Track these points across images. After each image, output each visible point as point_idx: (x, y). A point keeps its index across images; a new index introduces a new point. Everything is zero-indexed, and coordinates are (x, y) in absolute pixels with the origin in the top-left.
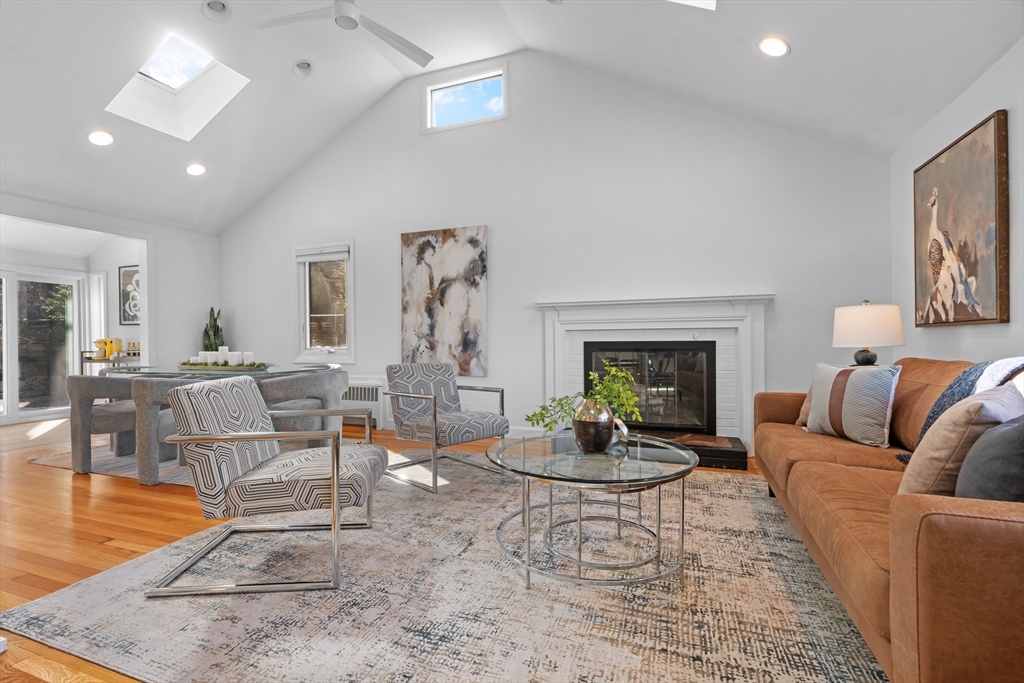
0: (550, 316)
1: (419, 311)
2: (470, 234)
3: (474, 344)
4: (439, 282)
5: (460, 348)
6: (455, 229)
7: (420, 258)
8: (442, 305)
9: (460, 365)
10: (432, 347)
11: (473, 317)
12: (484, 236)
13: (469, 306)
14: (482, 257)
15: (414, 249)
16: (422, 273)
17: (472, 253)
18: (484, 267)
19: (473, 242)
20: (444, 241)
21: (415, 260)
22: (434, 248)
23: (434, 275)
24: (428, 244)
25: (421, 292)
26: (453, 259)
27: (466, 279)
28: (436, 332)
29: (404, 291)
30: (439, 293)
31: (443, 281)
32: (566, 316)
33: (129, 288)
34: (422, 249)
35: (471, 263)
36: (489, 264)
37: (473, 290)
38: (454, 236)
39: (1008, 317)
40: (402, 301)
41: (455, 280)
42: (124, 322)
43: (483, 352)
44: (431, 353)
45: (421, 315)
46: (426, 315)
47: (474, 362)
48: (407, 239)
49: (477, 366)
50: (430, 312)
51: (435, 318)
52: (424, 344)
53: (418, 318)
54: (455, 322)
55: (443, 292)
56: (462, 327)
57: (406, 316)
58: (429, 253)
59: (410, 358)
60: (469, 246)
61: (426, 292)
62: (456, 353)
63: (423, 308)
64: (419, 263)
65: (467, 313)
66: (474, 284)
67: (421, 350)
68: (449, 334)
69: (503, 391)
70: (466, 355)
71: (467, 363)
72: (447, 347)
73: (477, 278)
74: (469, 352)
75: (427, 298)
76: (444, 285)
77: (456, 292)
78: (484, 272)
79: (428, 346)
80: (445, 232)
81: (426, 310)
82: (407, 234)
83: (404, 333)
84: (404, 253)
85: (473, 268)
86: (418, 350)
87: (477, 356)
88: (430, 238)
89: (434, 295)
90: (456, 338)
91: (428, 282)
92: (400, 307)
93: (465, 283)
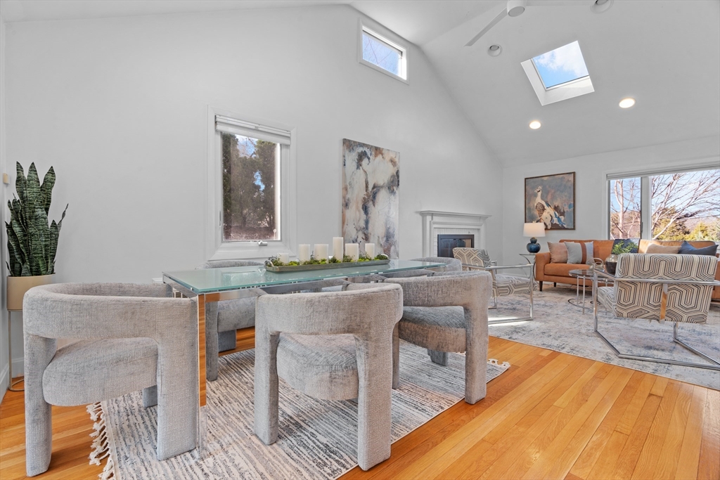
0: (429, 218)
1: (357, 208)
2: (392, 155)
3: (392, 236)
4: (372, 186)
5: (385, 239)
6: (383, 149)
7: (359, 165)
8: (374, 205)
9: (385, 251)
10: (367, 238)
11: (392, 217)
12: (399, 160)
13: (390, 208)
14: (397, 172)
15: (355, 155)
16: (361, 177)
17: (393, 170)
18: (399, 181)
19: (393, 162)
20: (376, 155)
21: (355, 164)
22: (369, 159)
23: (369, 180)
24: (365, 154)
25: (358, 193)
26: (379, 171)
27: (389, 188)
28: (370, 225)
29: (346, 189)
30: (372, 196)
31: (374, 187)
34: (362, 156)
35: (391, 177)
37: (392, 197)
38: (382, 154)
39: (574, 226)
40: (344, 197)
41: (382, 187)
43: (396, 241)
45: (359, 211)
46: (362, 212)
47: (392, 248)
48: (349, 144)
49: (395, 252)
50: (365, 209)
51: (369, 215)
52: (360, 236)
53: (355, 213)
54: (383, 219)
55: (374, 196)
56: (386, 224)
57: (347, 211)
58: (365, 162)
60: (391, 164)
61: (363, 194)
62: (382, 243)
63: (361, 206)
64: (358, 168)
65: (388, 213)
66: (393, 192)
68: (378, 227)
70: (388, 244)
71: (388, 250)
72: (377, 239)
73: (395, 189)
74: (389, 242)
75: (364, 198)
76: (375, 189)
77: (383, 195)
78: (398, 185)
79: (364, 237)
80: (377, 149)
81: (363, 208)
82: (349, 141)
83: (345, 226)
84: (346, 156)
85: (392, 182)
86: (356, 241)
87: (394, 245)
88: (366, 149)
89: (368, 196)
90: (382, 231)
91: (364, 185)
92: (342, 202)
93: (388, 191)
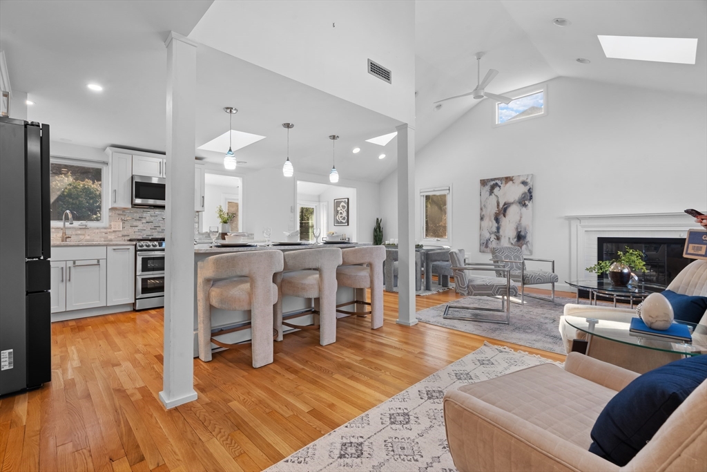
0: (574, 224)
1: (490, 220)
2: (522, 179)
3: (524, 237)
4: (503, 204)
5: (516, 240)
6: (513, 177)
7: (491, 191)
8: (505, 216)
10: (498, 238)
11: (525, 222)
12: (531, 180)
13: (521, 217)
14: (530, 191)
15: (488, 188)
16: (493, 200)
17: (524, 189)
18: (531, 196)
19: (524, 183)
20: (506, 183)
21: (488, 193)
22: (500, 187)
23: (500, 201)
24: (496, 185)
25: (492, 209)
26: (512, 192)
27: (520, 203)
28: (501, 231)
29: (481, 209)
30: (503, 210)
31: (505, 204)
32: (584, 223)
33: (339, 209)
34: (493, 188)
35: (523, 194)
36: (533, 194)
37: (524, 209)
38: (512, 180)
40: (480, 214)
41: (512, 203)
42: (335, 224)
43: (530, 242)
44: (498, 242)
45: (492, 221)
46: (494, 222)
47: (524, 246)
48: (484, 183)
49: (527, 249)
51: (500, 223)
52: (493, 237)
53: (490, 224)
54: (512, 226)
56: (517, 228)
57: (483, 222)
58: (496, 189)
59: (485, 244)
60: (522, 185)
61: (495, 210)
62: (513, 242)
63: (493, 218)
64: (490, 194)
65: (520, 221)
67: (491, 240)
68: (508, 231)
69: (554, 262)
71: (520, 247)
72: (508, 239)
73: (527, 202)
74: (521, 242)
75: (496, 213)
76: (506, 206)
77: (513, 211)
78: (531, 199)
79: (495, 238)
80: (507, 178)
81: (495, 219)
82: (484, 180)
83: (481, 231)
84: (482, 190)
85: (524, 197)
87: (526, 244)
88: (497, 181)
89: (499, 211)
90: (513, 234)
91: (496, 204)
92: (479, 218)
93: (519, 205)
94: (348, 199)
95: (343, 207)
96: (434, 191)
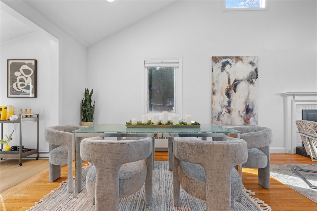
0: (290, 98)
1: (222, 94)
2: (250, 60)
3: (252, 110)
4: (234, 81)
5: (245, 112)
6: (242, 57)
7: (223, 69)
8: (235, 91)
9: (244, 120)
10: (229, 112)
11: (251, 98)
12: (257, 61)
13: (249, 93)
14: (256, 70)
15: (220, 65)
16: (224, 76)
17: (252, 69)
18: (257, 75)
19: (252, 63)
20: (236, 62)
21: (220, 70)
22: (231, 65)
23: (231, 77)
24: (228, 62)
25: (223, 85)
27: (248, 80)
28: (232, 104)
29: (213, 84)
30: (234, 86)
31: (235, 81)
33: (17, 73)
34: (224, 65)
35: (250, 73)
36: (259, 73)
37: (251, 86)
38: (242, 60)
40: (212, 89)
41: (242, 80)
42: (10, 95)
43: (257, 114)
44: (229, 115)
45: (223, 96)
46: (226, 97)
47: (252, 119)
48: (215, 59)
49: (253, 121)
50: (228, 95)
51: (231, 98)
52: (225, 110)
53: (221, 98)
54: (243, 100)
55: (235, 86)
56: (246, 103)
57: (214, 97)
58: (227, 67)
59: (217, 117)
60: (250, 65)
61: (226, 86)
62: (242, 115)
63: (224, 93)
64: (222, 71)
65: (248, 96)
66: (252, 83)
67: (223, 113)
68: (238, 105)
70: (248, 116)
71: (248, 119)
72: (238, 112)
73: (254, 80)
74: (249, 114)
75: (227, 88)
76: (236, 83)
77: (243, 87)
78: (257, 77)
79: (227, 111)
80: (237, 58)
81: (226, 94)
82: (215, 57)
83: (213, 105)
84: (214, 66)
85: (252, 76)
86: (221, 113)
87: (253, 116)
88: (229, 60)
89: (231, 87)
90: (242, 108)
91: (227, 81)
92: (211, 92)
93: (247, 82)
94: (36, 61)
95: (27, 72)
96: (162, 63)
